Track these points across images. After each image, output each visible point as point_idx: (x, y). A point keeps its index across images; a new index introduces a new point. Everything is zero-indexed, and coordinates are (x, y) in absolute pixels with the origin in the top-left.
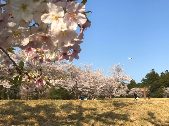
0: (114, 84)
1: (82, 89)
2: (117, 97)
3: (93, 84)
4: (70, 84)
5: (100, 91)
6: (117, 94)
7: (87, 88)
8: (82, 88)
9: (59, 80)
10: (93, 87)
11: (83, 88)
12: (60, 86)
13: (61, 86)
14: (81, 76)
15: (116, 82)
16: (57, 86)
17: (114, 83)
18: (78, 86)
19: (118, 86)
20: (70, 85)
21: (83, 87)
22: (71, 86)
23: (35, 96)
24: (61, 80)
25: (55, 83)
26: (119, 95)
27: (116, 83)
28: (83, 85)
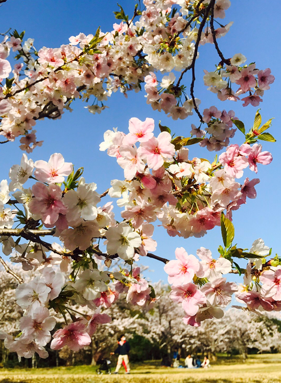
0: (249, 326)
1: (181, 339)
2: (265, 352)
3: (204, 327)
4: (155, 327)
5: (221, 341)
6: (263, 345)
7: (192, 337)
8: (181, 336)
9: (132, 320)
10: (205, 334)
11: (185, 336)
12: (134, 333)
13: (137, 332)
14: (179, 310)
15: (253, 322)
16: (128, 333)
17: (248, 324)
18: (174, 332)
19: (257, 330)
20: (155, 330)
21: (184, 333)
22: (158, 332)
23: (87, 352)
24: (136, 320)
25: (124, 325)
26: (268, 348)
27: (254, 325)
28: (183, 331)
